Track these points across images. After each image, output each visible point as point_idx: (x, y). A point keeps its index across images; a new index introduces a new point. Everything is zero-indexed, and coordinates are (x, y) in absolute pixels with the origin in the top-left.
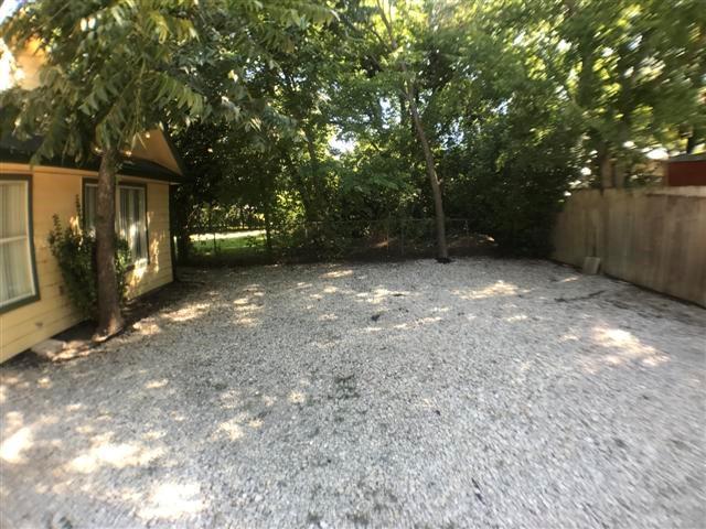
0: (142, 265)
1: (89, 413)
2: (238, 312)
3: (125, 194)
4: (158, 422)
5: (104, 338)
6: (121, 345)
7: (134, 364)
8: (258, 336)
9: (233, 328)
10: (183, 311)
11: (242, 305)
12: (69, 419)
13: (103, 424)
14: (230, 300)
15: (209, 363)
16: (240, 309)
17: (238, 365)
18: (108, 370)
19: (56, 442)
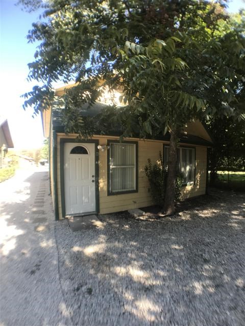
0: (191, 185)
1: (138, 249)
2: (233, 219)
3: (184, 151)
4: (167, 267)
5: (163, 215)
6: (170, 221)
7: (172, 232)
8: (238, 236)
9: (227, 227)
10: (206, 212)
11: (235, 215)
12: (128, 248)
13: (142, 257)
14: (230, 210)
15: (207, 245)
16: (234, 217)
17: (221, 251)
18: (158, 231)
19: (115, 256)
